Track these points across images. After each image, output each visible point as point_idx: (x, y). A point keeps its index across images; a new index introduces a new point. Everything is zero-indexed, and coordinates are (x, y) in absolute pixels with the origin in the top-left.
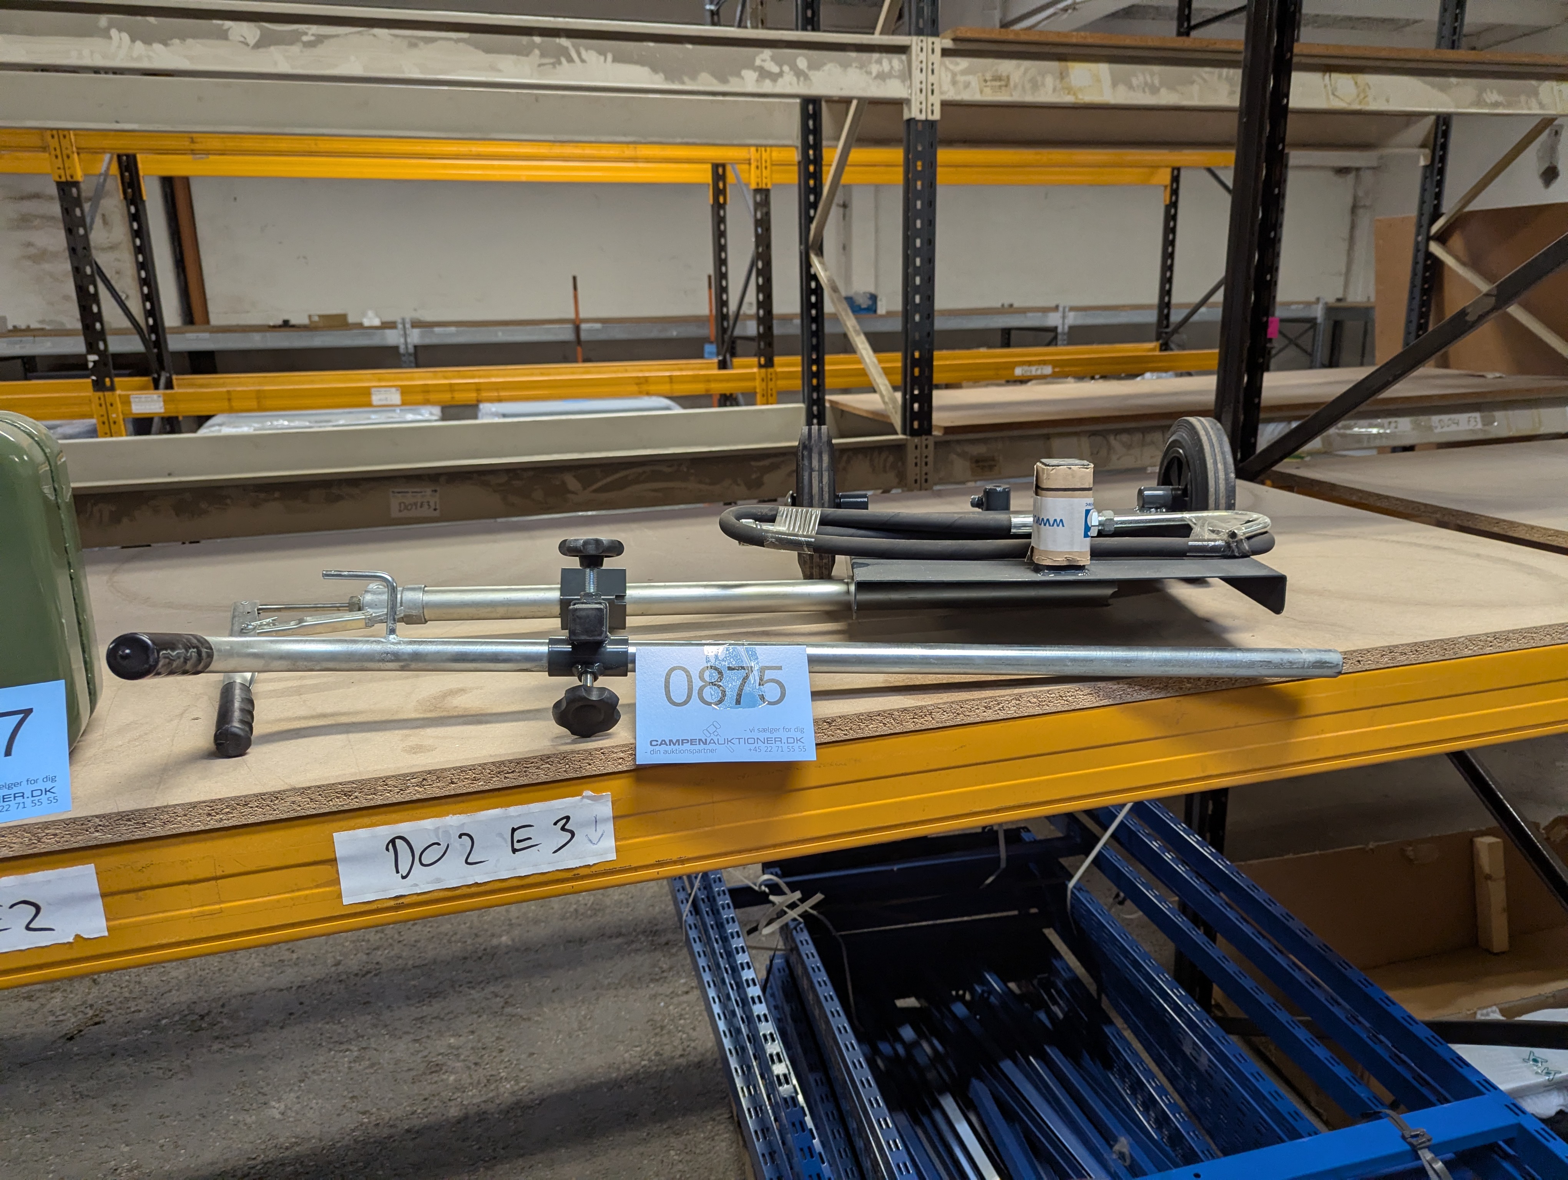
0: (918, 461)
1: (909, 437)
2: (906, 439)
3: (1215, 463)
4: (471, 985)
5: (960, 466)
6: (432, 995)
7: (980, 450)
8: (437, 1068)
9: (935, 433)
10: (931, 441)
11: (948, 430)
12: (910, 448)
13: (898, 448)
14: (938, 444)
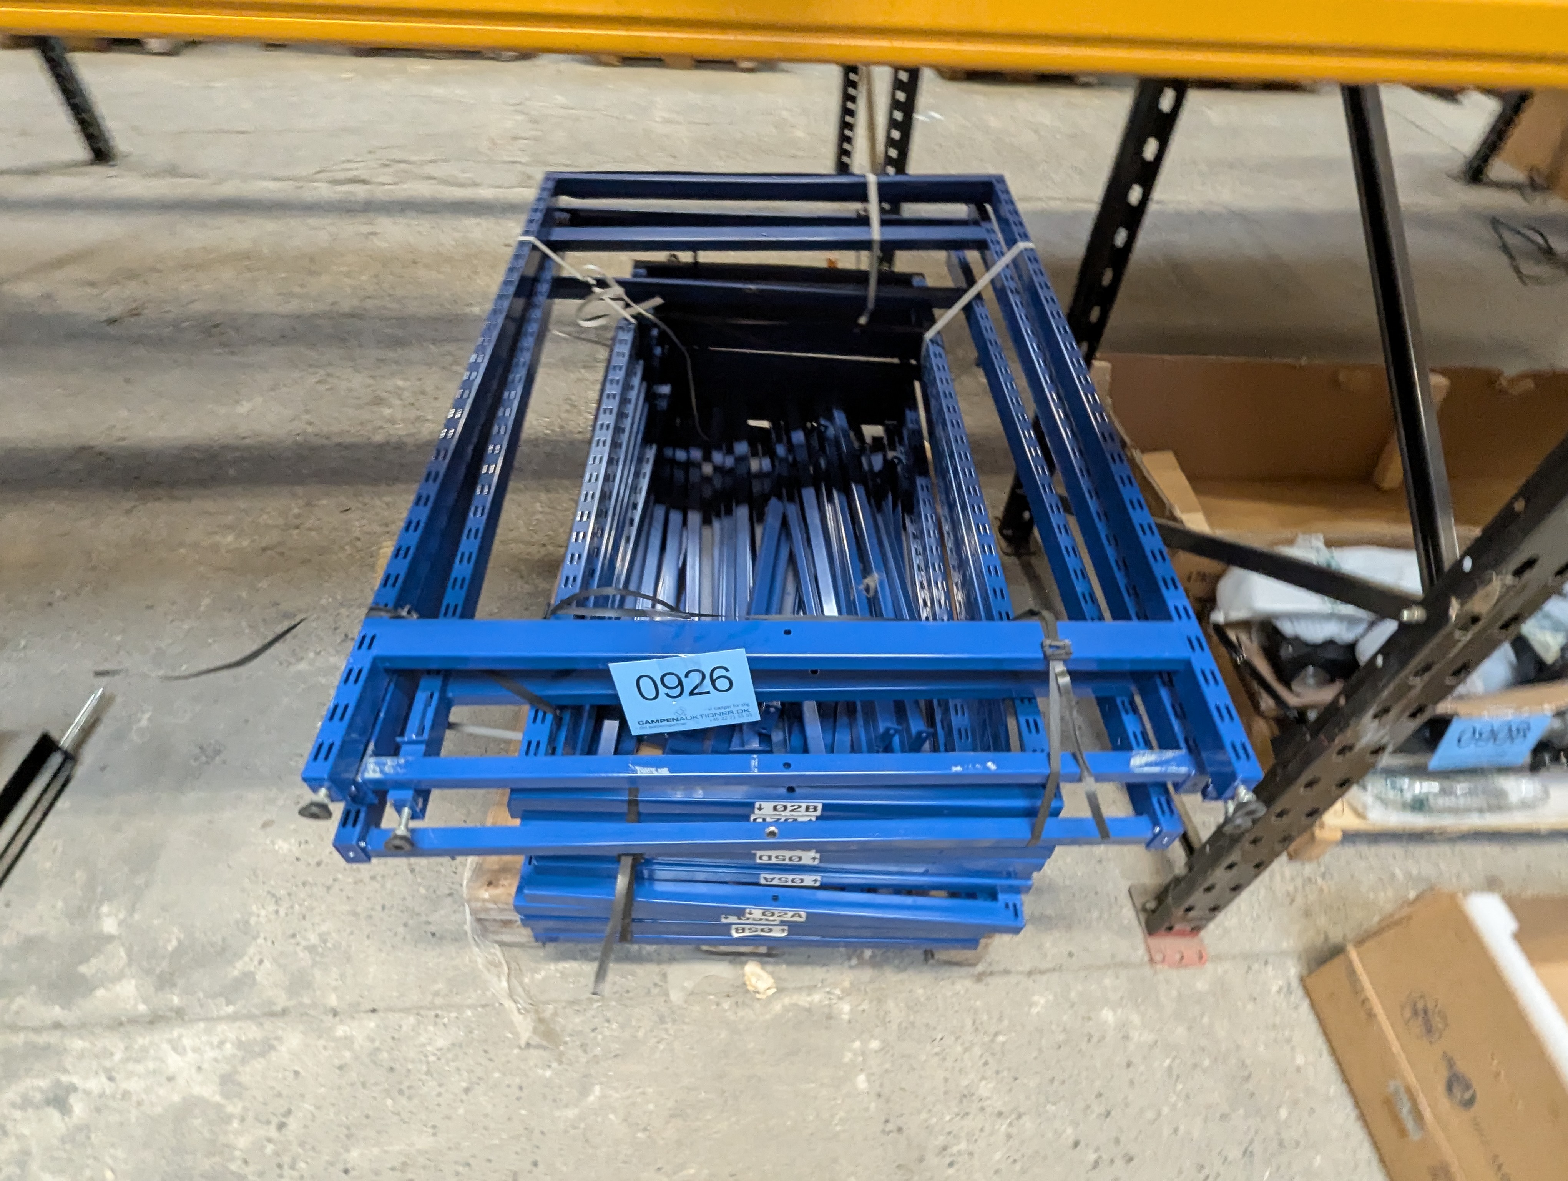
4: (434, 342)
6: (398, 343)
8: (379, 401)
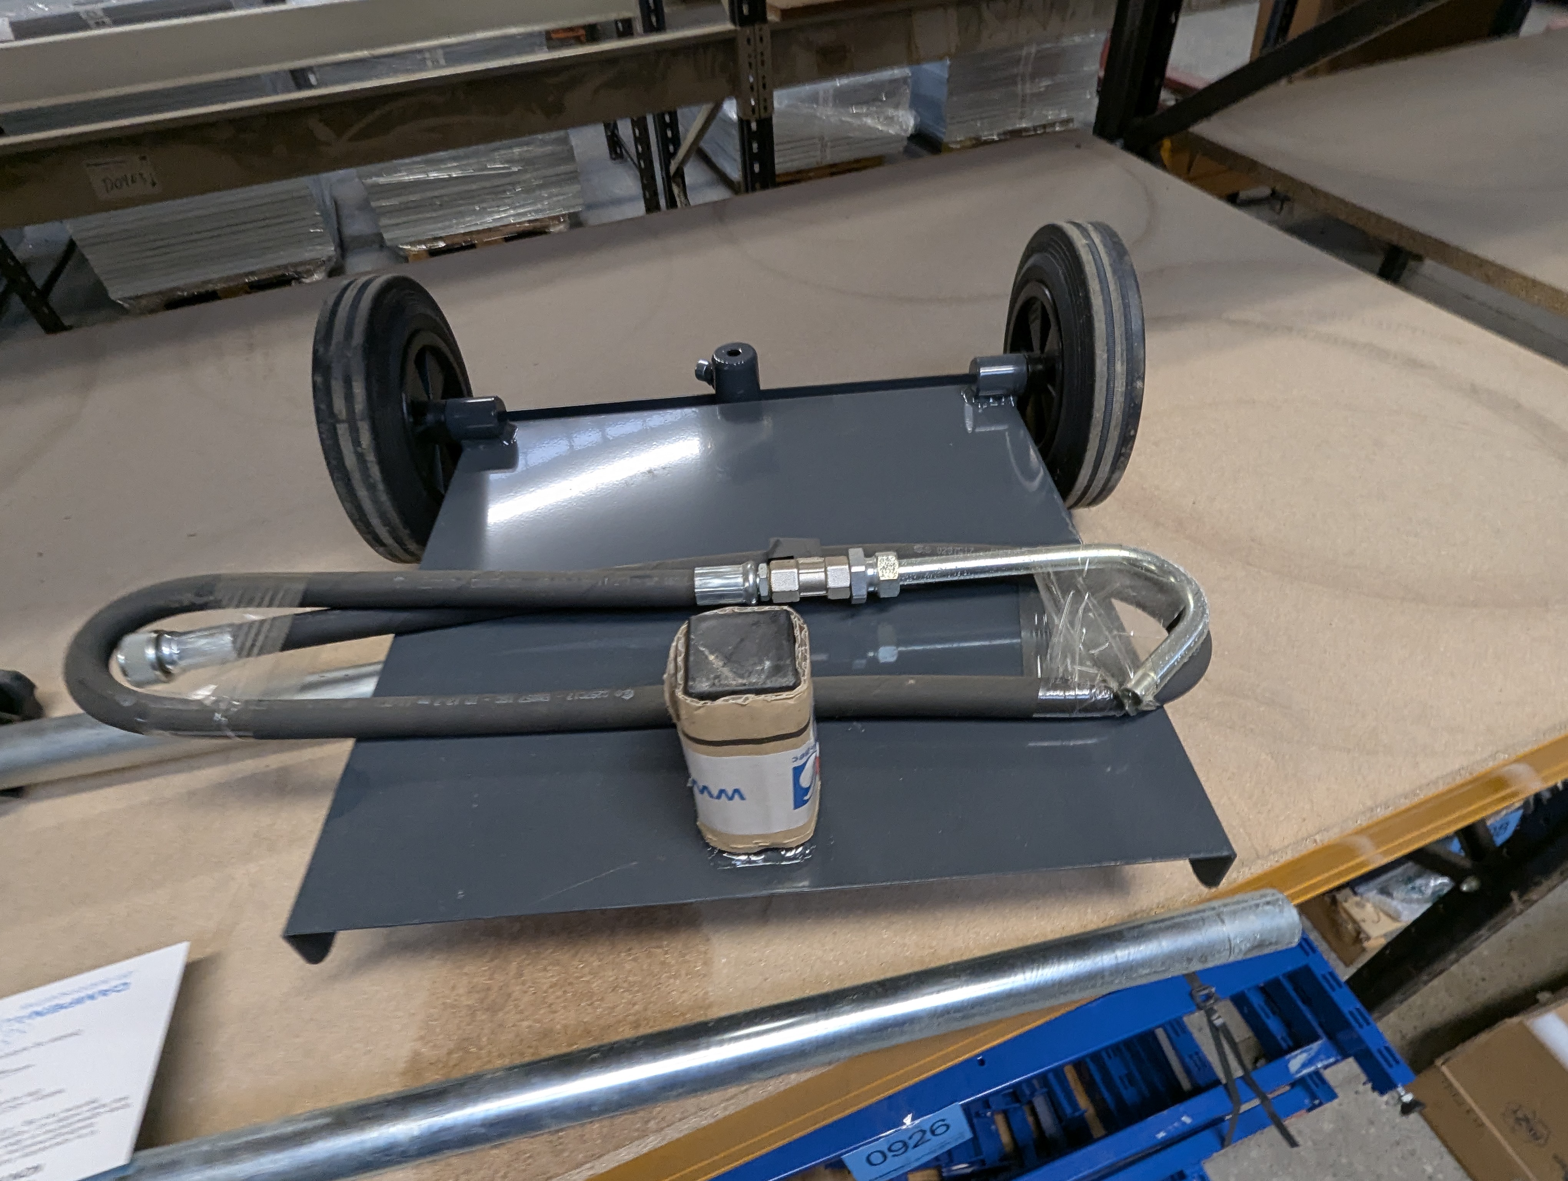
0: (753, 61)
1: (738, 28)
2: (735, 31)
3: (1111, 362)
5: (804, 59)
7: (825, 37)
9: (772, 17)
10: (766, 31)
11: (787, 13)
12: (741, 42)
13: (725, 42)
14: (774, 34)
